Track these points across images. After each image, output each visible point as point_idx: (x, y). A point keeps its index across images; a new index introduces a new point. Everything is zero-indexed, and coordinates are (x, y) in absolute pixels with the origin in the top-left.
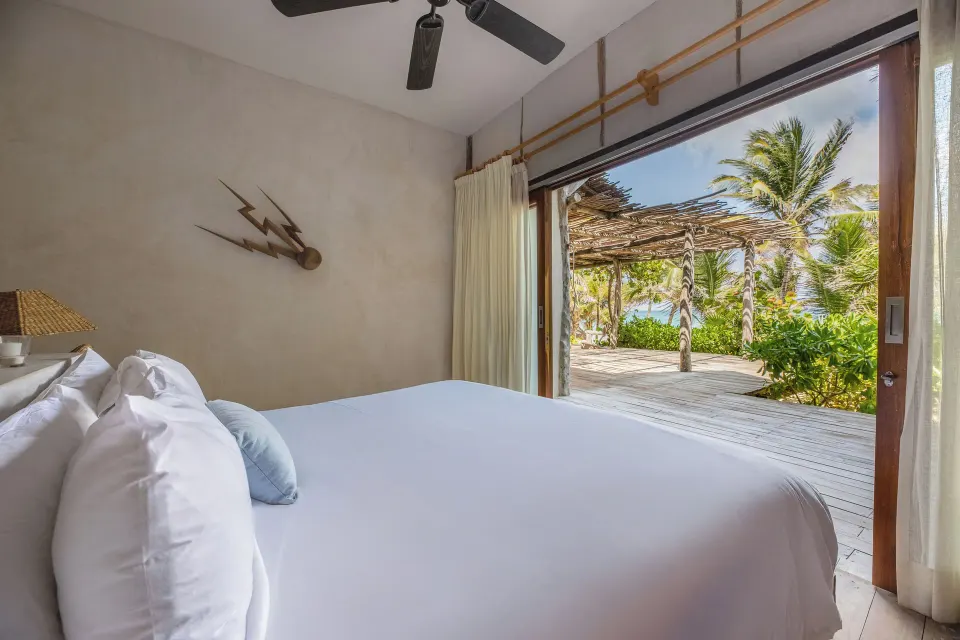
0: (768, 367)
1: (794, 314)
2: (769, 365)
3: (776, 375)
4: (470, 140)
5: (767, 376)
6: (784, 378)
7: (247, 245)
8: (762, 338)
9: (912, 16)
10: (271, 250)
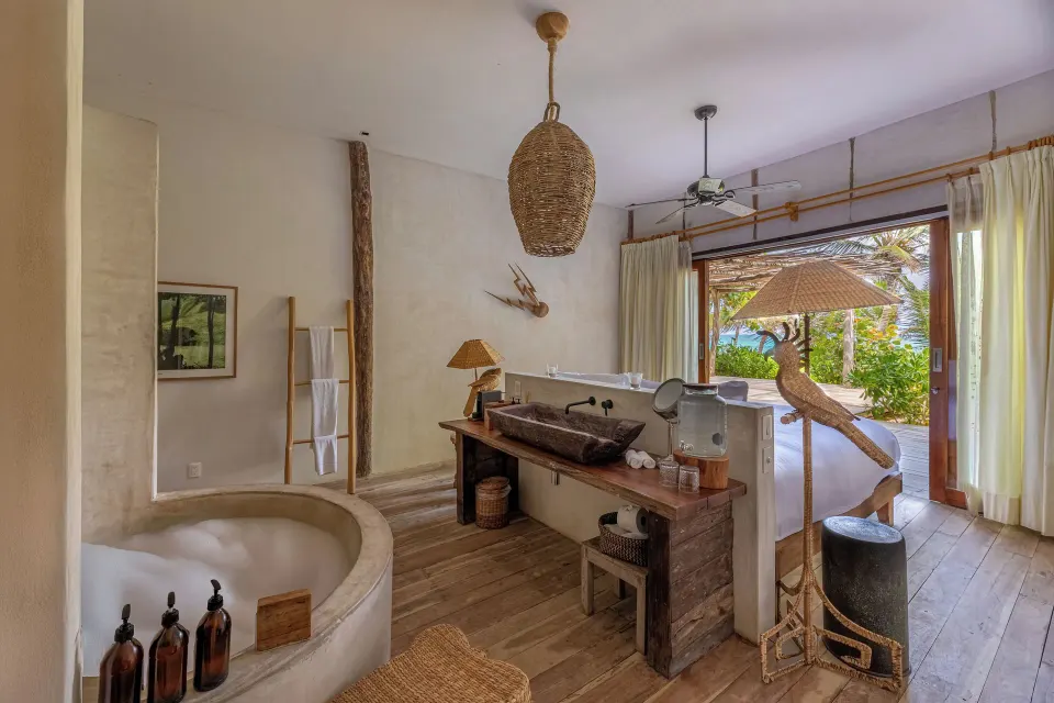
0: (869, 393)
1: (894, 345)
2: (870, 391)
3: (875, 401)
4: (631, 214)
5: (869, 401)
6: (883, 403)
7: (509, 302)
8: (863, 367)
9: (944, 208)
10: (521, 304)
